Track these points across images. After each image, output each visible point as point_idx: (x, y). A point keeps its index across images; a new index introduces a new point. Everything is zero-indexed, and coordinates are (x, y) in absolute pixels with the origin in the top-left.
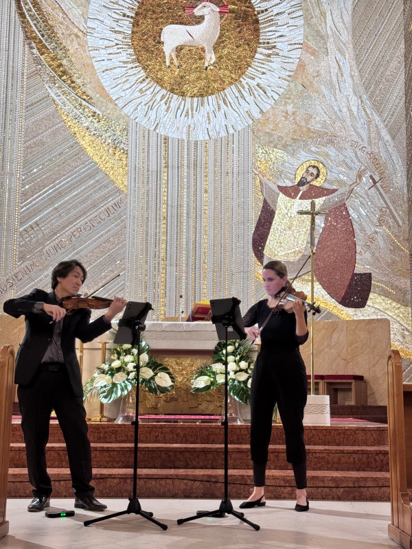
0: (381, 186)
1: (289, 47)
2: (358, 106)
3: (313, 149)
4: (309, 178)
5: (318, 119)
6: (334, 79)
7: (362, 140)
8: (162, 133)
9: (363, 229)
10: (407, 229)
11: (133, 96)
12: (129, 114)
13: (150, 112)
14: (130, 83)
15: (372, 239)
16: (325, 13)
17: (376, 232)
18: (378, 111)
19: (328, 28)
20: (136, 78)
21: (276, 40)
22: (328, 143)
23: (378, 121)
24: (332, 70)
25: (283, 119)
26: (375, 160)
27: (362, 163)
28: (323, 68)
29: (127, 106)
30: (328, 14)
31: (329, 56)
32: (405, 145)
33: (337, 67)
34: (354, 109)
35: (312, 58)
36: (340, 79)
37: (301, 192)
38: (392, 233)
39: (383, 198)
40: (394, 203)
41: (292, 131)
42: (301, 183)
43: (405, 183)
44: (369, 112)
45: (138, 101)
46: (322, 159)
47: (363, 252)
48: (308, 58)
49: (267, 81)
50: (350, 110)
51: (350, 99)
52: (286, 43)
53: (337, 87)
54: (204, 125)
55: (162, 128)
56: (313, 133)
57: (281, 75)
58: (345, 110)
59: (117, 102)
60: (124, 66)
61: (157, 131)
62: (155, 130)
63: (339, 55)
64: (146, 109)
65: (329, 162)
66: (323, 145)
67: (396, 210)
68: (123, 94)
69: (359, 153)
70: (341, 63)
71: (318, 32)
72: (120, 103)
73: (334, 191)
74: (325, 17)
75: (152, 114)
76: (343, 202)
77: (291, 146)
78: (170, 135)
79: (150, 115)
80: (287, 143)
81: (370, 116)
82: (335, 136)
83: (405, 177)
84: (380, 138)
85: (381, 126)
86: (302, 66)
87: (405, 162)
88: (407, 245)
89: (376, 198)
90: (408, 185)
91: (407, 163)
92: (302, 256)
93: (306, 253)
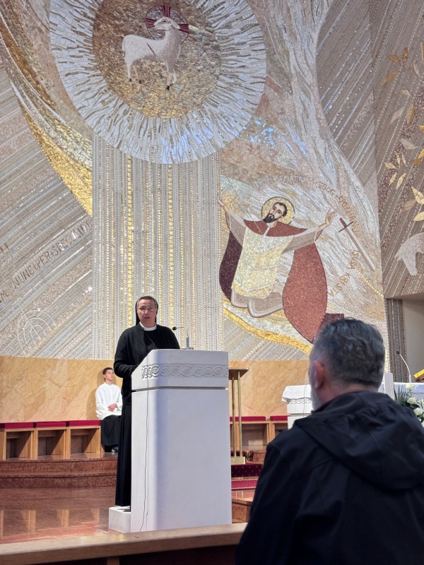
0: (352, 230)
1: (252, 79)
2: (325, 150)
3: (279, 186)
4: (277, 215)
5: (283, 156)
6: (299, 119)
7: (331, 183)
8: (126, 152)
9: (334, 272)
10: (381, 273)
11: (95, 108)
12: (92, 127)
13: (113, 127)
14: (92, 92)
15: (344, 281)
16: (288, 52)
17: (348, 275)
18: (347, 157)
19: (292, 67)
20: (98, 88)
21: (238, 70)
22: (295, 182)
23: (347, 167)
24: (297, 109)
25: (248, 152)
26: (345, 203)
27: (331, 205)
28: (288, 107)
29: (90, 118)
30: (291, 53)
31: (294, 96)
32: (376, 193)
33: (302, 107)
34: (321, 151)
35: (276, 94)
36: (305, 119)
37: (268, 229)
38: (365, 276)
39: (355, 242)
40: (366, 247)
41: (257, 165)
42: (269, 219)
43: (378, 229)
44: (337, 157)
45: (101, 113)
46: (288, 197)
47: (334, 293)
48: (271, 93)
49: (230, 111)
50: (317, 152)
51: (317, 141)
52: (248, 75)
53: (303, 127)
54: (167, 148)
55: (125, 147)
56: (280, 170)
57: (244, 107)
58: (312, 151)
59: (80, 111)
60: (86, 71)
61: (121, 149)
62: (118, 147)
63: (304, 96)
64: (109, 124)
65: (296, 200)
66: (289, 183)
67: (368, 254)
68: (85, 103)
69: (327, 195)
70: (306, 104)
71: (281, 68)
72: (84, 113)
73: (302, 230)
74: (288, 55)
75: (115, 129)
76: (312, 242)
77: (256, 180)
78: (134, 155)
79: (113, 130)
80: (253, 177)
81: (338, 160)
82: (301, 176)
83: (377, 224)
84: (350, 183)
85: (351, 171)
86: (265, 100)
87: (377, 210)
88: (382, 289)
89: (347, 241)
90: (381, 232)
91: (380, 211)
92: (271, 293)
93: (275, 291)
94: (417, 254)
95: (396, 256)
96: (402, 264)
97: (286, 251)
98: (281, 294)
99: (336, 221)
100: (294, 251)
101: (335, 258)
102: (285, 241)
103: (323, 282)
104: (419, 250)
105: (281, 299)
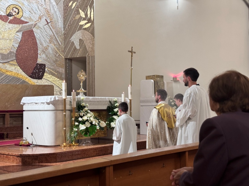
0: (51, 25)
4: (14, 14)
7: (42, 1)
9: (41, 44)
10: (63, 47)
15: (46, 49)
17: (48, 46)
26: (48, 12)
27: (41, 12)
32: (63, 9)
37: (9, 20)
38: (56, 48)
39: (52, 31)
40: (57, 34)
42: (10, 15)
43: (63, 26)
47: (41, 54)
65: (24, 7)
67: (58, 37)
69: (40, 7)
73: (26, 22)
76: (31, 29)
83: (62, 24)
84: (50, 3)
87: (63, 17)
88: (63, 54)
89: (48, 30)
90: (64, 28)
91: (64, 18)
92: (10, 52)
93: (12, 51)
94: (80, 39)
95: (71, 39)
96: (73, 43)
97: (18, 32)
98: (15, 52)
99: (43, 20)
100: (22, 32)
101: (43, 38)
102: (18, 27)
103: (36, 48)
104: (81, 38)
105: (15, 55)
